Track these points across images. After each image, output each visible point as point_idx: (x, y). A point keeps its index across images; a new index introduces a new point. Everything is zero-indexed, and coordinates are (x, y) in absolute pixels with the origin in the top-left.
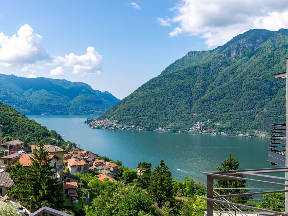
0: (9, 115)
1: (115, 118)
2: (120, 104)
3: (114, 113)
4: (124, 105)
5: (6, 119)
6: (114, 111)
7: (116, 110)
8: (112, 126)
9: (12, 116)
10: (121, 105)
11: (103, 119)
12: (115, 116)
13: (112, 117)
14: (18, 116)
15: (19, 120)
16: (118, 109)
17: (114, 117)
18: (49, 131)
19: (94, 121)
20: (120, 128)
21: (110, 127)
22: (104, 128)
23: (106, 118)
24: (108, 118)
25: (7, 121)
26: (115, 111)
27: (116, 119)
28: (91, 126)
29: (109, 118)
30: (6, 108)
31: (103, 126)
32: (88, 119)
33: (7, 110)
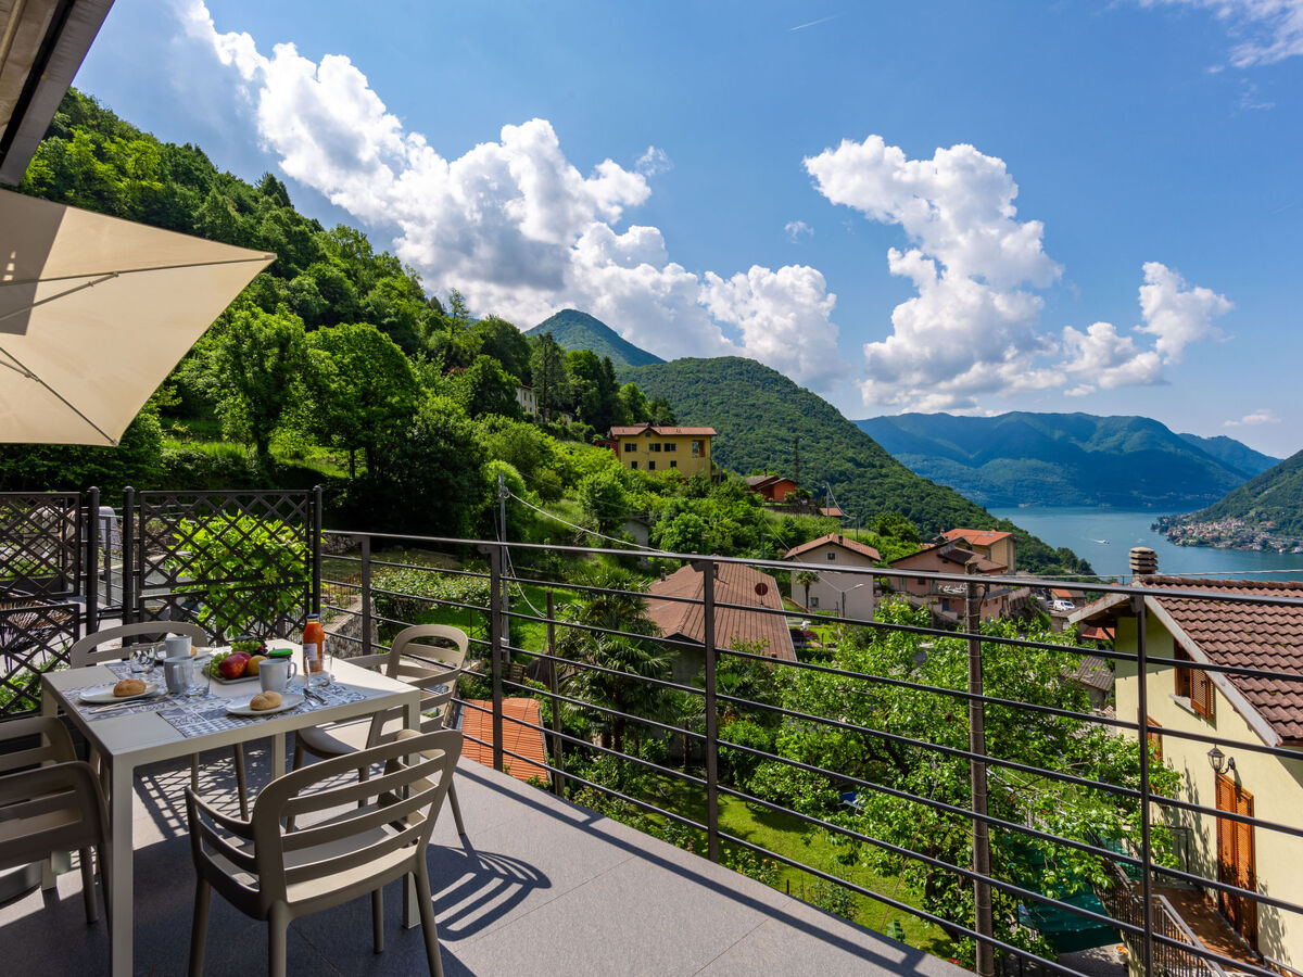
0: (950, 509)
1: (1264, 516)
2: (1281, 471)
3: (1257, 500)
4: (1296, 476)
5: (944, 518)
6: (1259, 494)
7: (1263, 491)
8: (1251, 542)
9: (956, 510)
10: (1286, 474)
11: (1218, 519)
12: (1261, 509)
13: (1252, 513)
14: (971, 511)
15: (973, 520)
16: (1274, 488)
17: (1259, 514)
18: (1051, 550)
19: (1185, 524)
20: (1285, 546)
21: (1243, 542)
22: (1222, 545)
23: (1228, 515)
24: (1236, 517)
25: (947, 522)
26: (1262, 495)
27: (1268, 520)
28: (1173, 539)
29: (1239, 516)
30: (941, 493)
31: (1218, 539)
32: (1161, 520)
33: (944, 497)
